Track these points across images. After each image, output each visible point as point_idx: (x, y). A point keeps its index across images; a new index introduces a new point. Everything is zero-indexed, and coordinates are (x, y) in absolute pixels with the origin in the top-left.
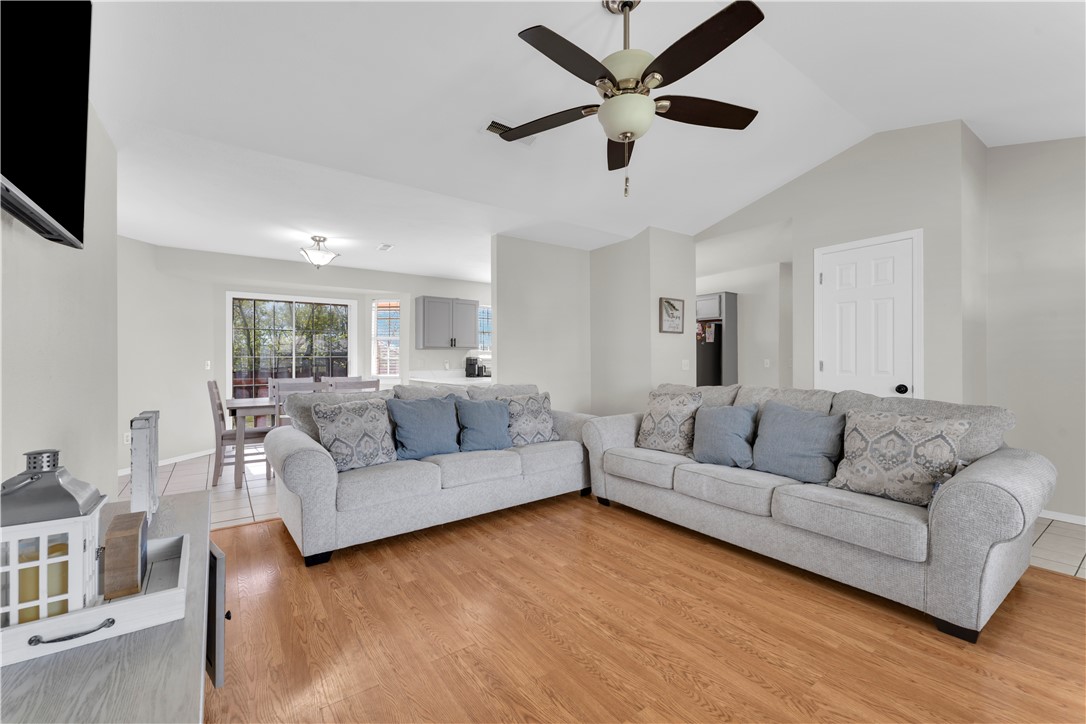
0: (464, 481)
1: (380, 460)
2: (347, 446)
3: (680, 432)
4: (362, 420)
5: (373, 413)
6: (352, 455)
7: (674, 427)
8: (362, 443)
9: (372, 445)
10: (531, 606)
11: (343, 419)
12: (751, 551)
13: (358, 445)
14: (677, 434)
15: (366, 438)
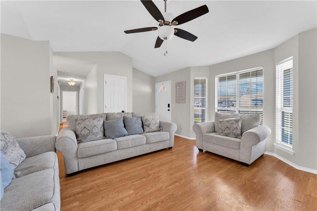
3: (101, 131)
7: (98, 130)
10: (165, 200)
12: (142, 155)
14: (100, 132)
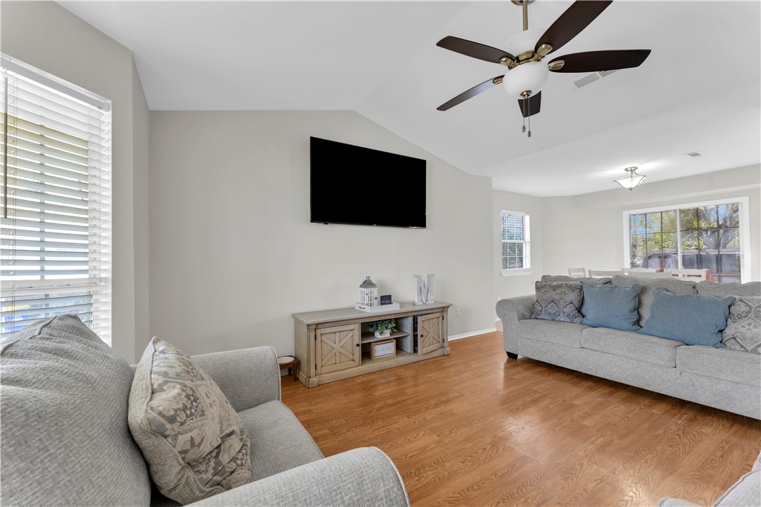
0: (597, 348)
1: (562, 319)
2: (541, 305)
4: (554, 293)
5: (564, 289)
6: (541, 311)
8: (549, 306)
9: (555, 308)
11: (543, 291)
13: (546, 306)
15: (552, 303)
